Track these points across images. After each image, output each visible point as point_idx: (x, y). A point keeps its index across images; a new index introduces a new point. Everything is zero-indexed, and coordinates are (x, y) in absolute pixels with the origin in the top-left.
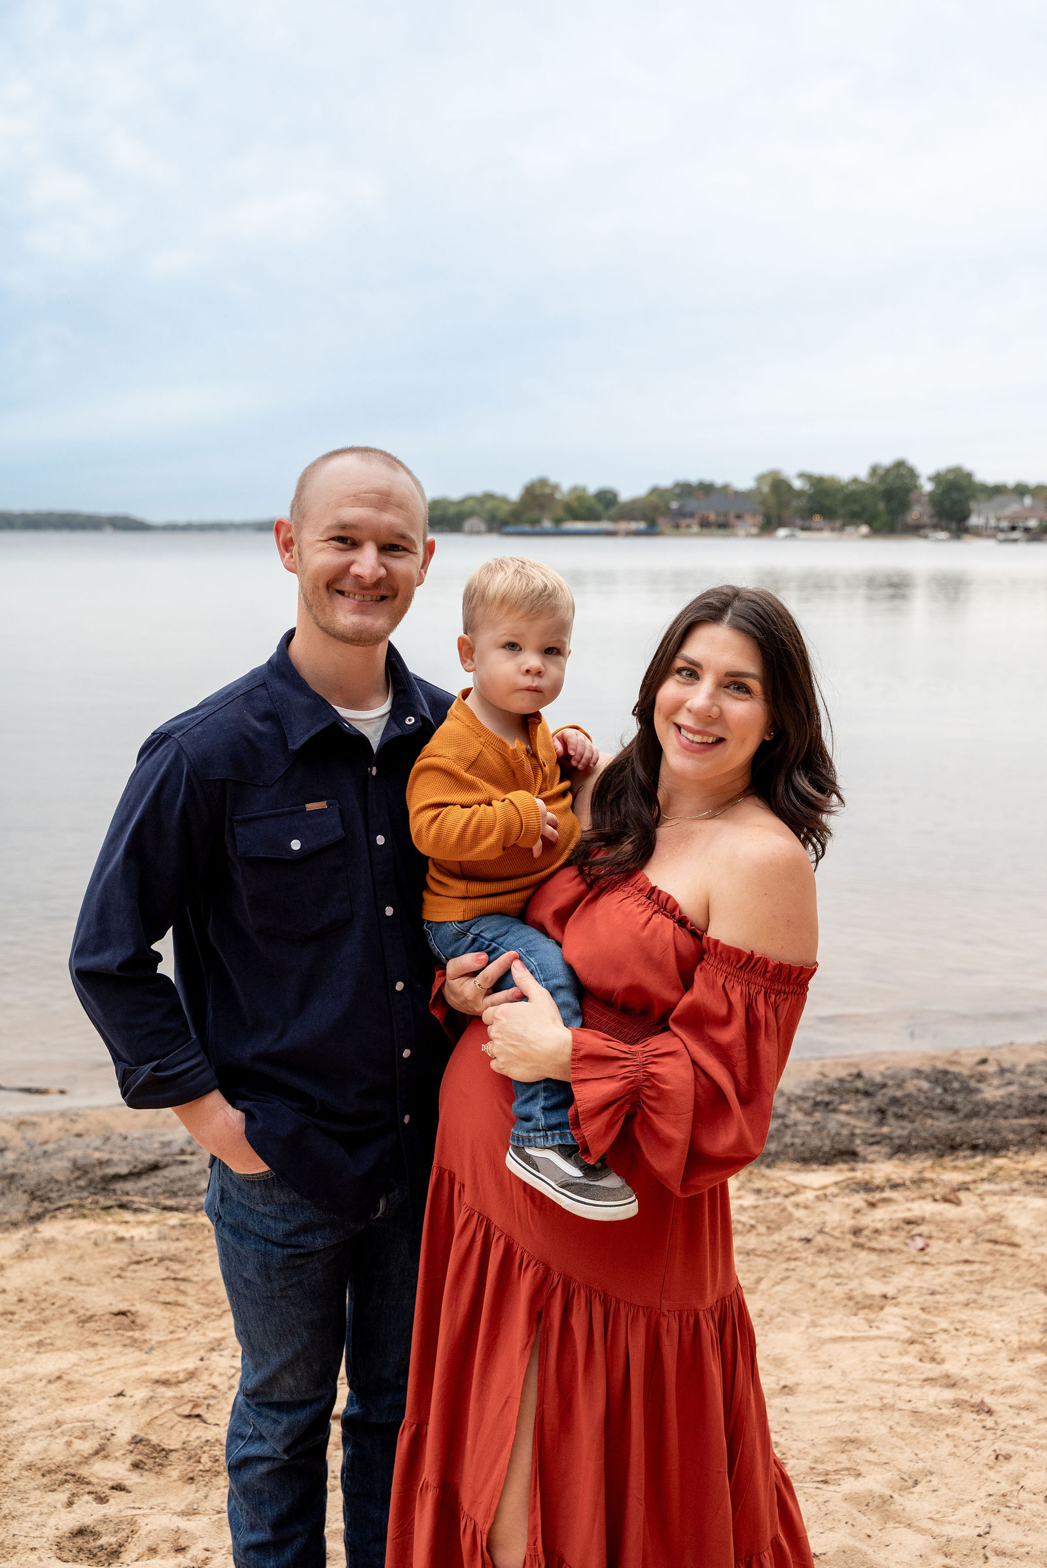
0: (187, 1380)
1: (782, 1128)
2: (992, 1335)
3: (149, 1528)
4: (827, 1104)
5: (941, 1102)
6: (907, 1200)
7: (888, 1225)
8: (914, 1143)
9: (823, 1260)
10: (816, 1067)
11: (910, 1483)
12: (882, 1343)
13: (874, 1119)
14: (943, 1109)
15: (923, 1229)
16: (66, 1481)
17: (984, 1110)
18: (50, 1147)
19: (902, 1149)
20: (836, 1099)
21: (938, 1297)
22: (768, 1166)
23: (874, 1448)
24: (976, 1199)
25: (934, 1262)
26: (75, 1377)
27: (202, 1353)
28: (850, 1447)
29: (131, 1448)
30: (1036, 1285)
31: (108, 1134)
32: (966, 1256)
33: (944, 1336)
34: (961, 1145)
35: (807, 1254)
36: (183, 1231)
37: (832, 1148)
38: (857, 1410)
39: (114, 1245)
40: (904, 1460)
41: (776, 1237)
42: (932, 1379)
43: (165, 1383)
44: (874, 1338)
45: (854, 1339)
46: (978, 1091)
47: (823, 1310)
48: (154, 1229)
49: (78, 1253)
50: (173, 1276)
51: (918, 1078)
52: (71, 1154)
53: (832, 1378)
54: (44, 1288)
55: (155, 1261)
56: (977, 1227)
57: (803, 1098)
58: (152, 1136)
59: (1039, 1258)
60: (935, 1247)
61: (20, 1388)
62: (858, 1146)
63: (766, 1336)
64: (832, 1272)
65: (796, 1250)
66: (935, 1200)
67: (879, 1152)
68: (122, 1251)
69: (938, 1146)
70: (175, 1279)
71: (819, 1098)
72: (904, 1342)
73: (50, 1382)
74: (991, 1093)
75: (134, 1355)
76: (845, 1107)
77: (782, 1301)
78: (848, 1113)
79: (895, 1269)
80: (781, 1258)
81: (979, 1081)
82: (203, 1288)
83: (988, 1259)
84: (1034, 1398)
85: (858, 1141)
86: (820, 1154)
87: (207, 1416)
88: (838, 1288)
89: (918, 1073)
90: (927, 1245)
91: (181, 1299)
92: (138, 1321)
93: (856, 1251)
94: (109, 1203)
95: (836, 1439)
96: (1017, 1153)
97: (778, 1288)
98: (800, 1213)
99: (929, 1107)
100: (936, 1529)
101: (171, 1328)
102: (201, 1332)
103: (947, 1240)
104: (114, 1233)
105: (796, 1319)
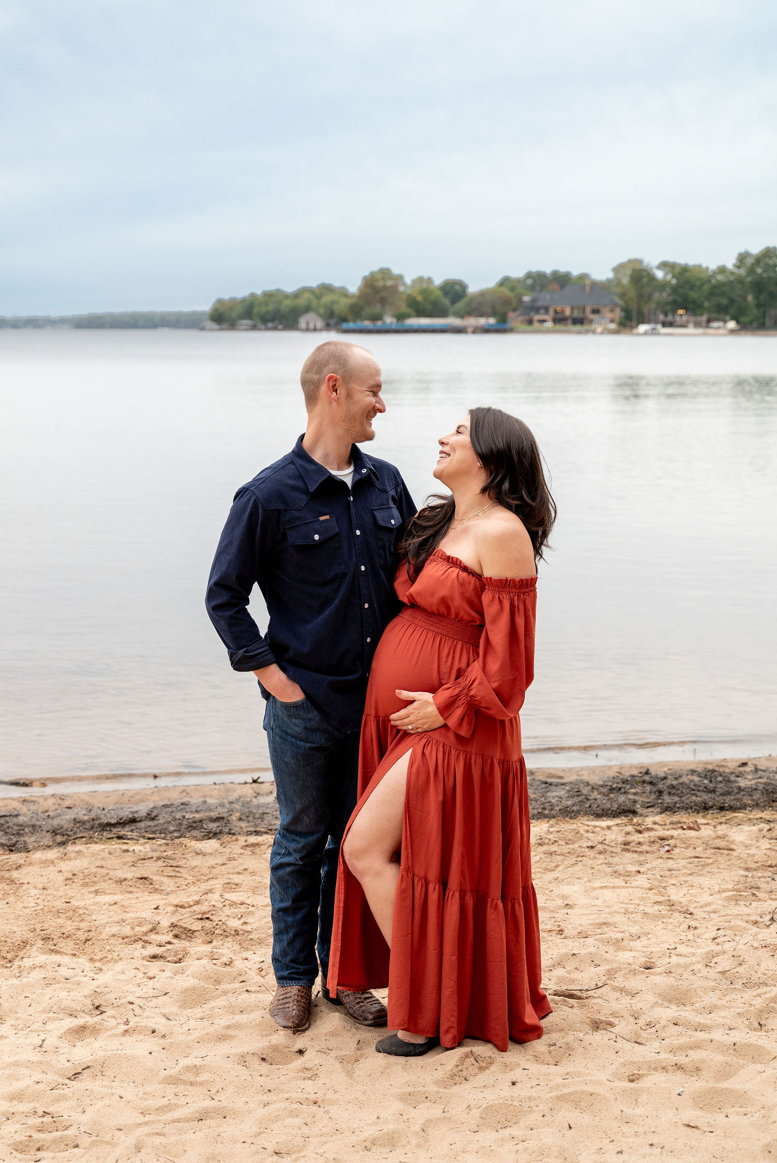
0: (195, 905)
1: (585, 800)
2: (703, 886)
3: (195, 951)
4: (620, 789)
5: (705, 788)
6: (664, 830)
7: (647, 840)
8: (678, 805)
9: (602, 856)
10: (616, 769)
11: (636, 938)
12: (631, 890)
13: (653, 796)
14: (705, 792)
15: (672, 842)
16: (137, 941)
17: (736, 791)
18: (51, 813)
19: (668, 809)
20: (628, 787)
21: (673, 872)
22: (571, 818)
23: (617, 926)
24: (712, 827)
25: (675, 857)
26: (126, 904)
27: (201, 895)
28: (603, 926)
29: (171, 929)
30: (740, 867)
31: (90, 808)
32: (697, 855)
33: (673, 887)
34: (712, 807)
35: (592, 853)
36: (167, 847)
37: (618, 808)
38: (610, 913)
39: (122, 854)
40: (634, 930)
41: (571, 846)
42: (659, 902)
43: (182, 907)
44: (627, 887)
45: (614, 887)
46: (736, 782)
47: (597, 877)
48: (147, 846)
49: (100, 857)
50: (169, 865)
51: (692, 775)
52: (68, 817)
53: (598, 902)
54: (86, 871)
55: (155, 859)
56: (708, 841)
57: (602, 786)
58: (122, 808)
59: (746, 855)
60: (677, 851)
61: (93, 907)
62: (638, 808)
63: (558, 887)
64: (606, 862)
65: (584, 852)
66: (684, 829)
67: (652, 812)
68: (129, 856)
69: (695, 807)
70: (171, 866)
71: (614, 786)
72: (646, 889)
73: (110, 905)
74: (742, 783)
75: (157, 896)
76: (633, 791)
77: (572, 874)
78: (635, 794)
79: (649, 862)
80: (573, 856)
81: (738, 776)
82: (191, 870)
83: (711, 856)
84: (720, 907)
85: (638, 806)
86: (610, 812)
87: (211, 917)
88: (609, 868)
89: (693, 772)
90: (673, 850)
91: (178, 874)
92: (154, 883)
93: (624, 853)
94: (111, 836)
95: (596, 924)
96: (751, 811)
97: (568, 869)
98: (590, 835)
99: (694, 789)
100: (645, 950)
101: (177, 885)
102: (197, 886)
103: (687, 848)
104: (120, 849)
105: (579, 880)
